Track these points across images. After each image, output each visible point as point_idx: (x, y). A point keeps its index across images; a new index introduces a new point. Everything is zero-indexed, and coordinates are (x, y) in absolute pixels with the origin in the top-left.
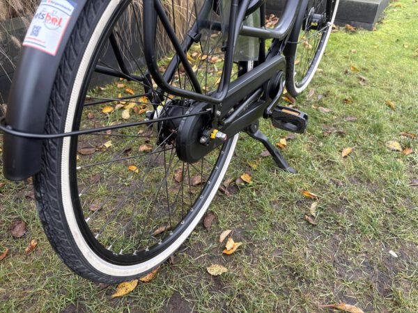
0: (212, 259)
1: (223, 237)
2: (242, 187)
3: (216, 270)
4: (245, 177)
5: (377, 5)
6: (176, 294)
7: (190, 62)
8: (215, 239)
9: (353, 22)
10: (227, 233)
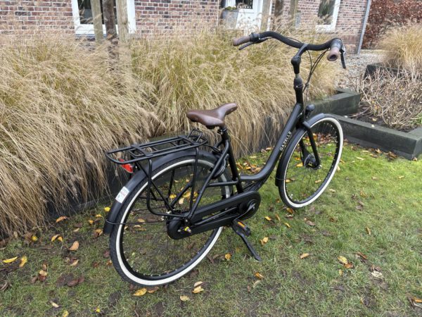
0: (186, 293)
1: (196, 284)
2: (222, 261)
3: (184, 298)
4: (227, 256)
5: (416, 141)
6: (160, 303)
7: (238, 169)
8: (192, 284)
9: (395, 151)
10: (200, 283)
